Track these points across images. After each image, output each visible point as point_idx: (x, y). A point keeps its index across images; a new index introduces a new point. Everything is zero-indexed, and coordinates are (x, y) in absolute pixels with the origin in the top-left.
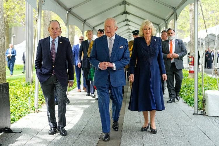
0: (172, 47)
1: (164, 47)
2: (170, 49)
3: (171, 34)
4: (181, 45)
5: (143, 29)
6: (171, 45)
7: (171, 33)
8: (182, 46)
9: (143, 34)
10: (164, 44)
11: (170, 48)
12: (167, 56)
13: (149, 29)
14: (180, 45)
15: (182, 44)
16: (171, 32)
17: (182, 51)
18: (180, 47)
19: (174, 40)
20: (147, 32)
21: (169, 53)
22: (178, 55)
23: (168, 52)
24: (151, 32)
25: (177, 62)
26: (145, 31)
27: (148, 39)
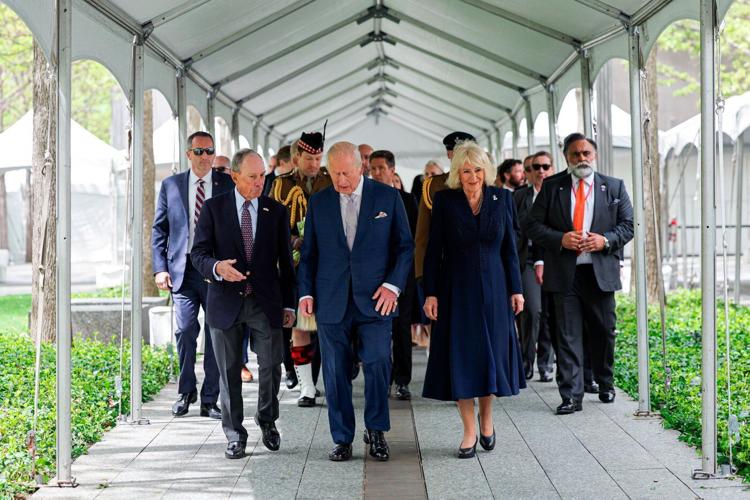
0: (584, 206)
1: (552, 206)
2: (575, 215)
3: (583, 158)
4: (616, 201)
5: (459, 172)
6: (581, 197)
7: (586, 153)
8: (620, 206)
9: (461, 184)
10: (554, 193)
11: (577, 208)
12: (561, 238)
13: (478, 170)
14: (613, 200)
15: (619, 198)
16: (585, 149)
17: (618, 224)
18: (611, 208)
19: (590, 180)
20: (471, 178)
21: (571, 230)
22: (607, 240)
23: (568, 226)
24: (482, 177)
25: (601, 263)
26: (466, 176)
27: (474, 196)
